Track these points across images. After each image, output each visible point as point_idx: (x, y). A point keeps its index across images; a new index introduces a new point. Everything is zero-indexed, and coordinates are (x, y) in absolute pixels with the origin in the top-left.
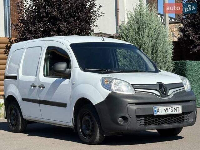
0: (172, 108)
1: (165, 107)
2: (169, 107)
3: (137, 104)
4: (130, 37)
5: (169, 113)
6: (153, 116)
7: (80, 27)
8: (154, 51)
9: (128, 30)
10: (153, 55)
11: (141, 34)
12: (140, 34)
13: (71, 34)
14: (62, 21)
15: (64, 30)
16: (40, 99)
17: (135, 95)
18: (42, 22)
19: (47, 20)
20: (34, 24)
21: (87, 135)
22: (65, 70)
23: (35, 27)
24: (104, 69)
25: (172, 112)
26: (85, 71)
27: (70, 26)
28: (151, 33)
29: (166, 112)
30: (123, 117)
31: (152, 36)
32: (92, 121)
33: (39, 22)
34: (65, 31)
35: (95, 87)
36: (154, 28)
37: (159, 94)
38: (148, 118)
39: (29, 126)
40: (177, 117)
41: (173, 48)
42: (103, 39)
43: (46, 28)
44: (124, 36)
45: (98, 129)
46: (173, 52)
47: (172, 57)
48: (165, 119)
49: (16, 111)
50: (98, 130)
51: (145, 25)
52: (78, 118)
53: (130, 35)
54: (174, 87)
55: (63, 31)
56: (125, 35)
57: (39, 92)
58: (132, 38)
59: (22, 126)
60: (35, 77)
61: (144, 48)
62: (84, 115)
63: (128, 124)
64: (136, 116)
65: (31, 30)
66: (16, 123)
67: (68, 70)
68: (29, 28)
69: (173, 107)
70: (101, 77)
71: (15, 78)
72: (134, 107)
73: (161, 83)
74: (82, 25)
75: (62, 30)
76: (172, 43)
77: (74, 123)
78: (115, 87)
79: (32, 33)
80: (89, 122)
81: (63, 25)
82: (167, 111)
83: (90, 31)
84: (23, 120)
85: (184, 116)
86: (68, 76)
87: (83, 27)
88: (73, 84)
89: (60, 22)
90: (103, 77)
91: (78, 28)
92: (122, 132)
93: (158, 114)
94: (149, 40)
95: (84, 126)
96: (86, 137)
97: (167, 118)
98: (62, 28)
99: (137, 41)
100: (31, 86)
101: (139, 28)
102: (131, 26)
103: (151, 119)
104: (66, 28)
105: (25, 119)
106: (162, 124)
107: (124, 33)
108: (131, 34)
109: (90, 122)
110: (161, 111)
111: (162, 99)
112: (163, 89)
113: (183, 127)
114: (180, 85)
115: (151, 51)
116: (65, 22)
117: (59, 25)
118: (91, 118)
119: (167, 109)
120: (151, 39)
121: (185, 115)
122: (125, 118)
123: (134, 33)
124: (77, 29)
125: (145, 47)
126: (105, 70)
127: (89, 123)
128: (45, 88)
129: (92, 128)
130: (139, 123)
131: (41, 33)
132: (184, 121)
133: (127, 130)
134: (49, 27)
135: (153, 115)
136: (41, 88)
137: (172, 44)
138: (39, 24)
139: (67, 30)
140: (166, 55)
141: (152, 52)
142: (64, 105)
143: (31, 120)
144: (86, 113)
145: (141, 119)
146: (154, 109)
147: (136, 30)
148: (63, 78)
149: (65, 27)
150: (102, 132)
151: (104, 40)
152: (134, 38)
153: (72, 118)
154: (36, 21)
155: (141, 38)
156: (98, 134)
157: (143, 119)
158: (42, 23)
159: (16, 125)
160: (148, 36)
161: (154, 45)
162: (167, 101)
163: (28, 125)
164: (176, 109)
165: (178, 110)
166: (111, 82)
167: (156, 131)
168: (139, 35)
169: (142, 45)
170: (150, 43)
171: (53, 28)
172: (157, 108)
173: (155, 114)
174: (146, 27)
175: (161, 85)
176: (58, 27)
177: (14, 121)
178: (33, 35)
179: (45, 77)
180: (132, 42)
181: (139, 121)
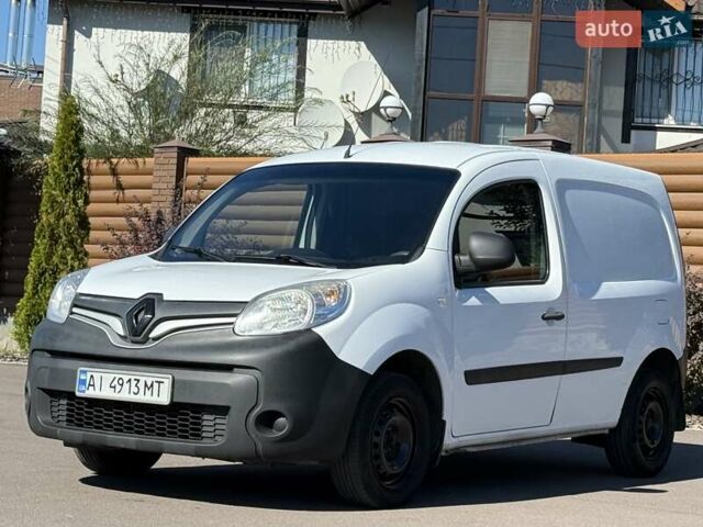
0: (138, 381)
25: (135, 394)
82: (118, 388)
93: (91, 393)
172: (89, 375)
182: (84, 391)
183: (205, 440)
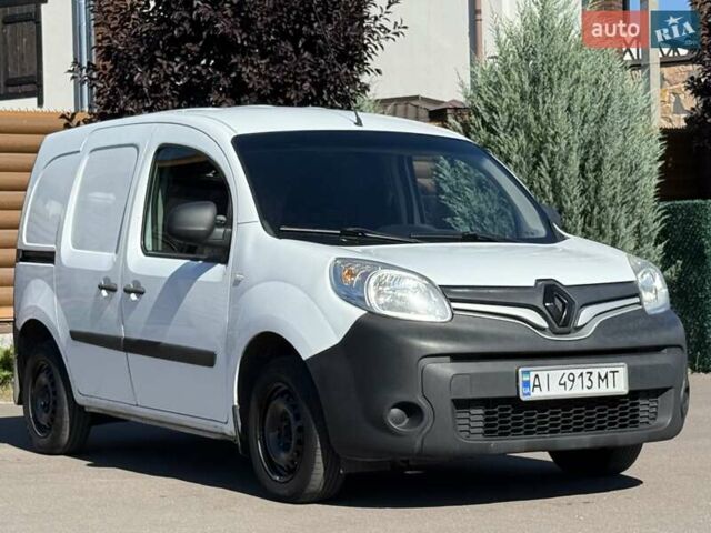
0: (591, 373)
1: (563, 371)
2: (579, 371)
3: (456, 357)
4: (503, 113)
5: (578, 391)
6: (515, 402)
7: (315, 74)
8: (591, 164)
9: (498, 86)
10: (587, 179)
11: (544, 102)
12: (538, 103)
13: (281, 101)
14: (251, 54)
15: (257, 87)
16: (128, 336)
17: (451, 325)
18: (179, 55)
19: (198, 49)
20: (149, 63)
21: (281, 467)
22: (210, 231)
23: (153, 76)
24: (351, 229)
26: (280, 234)
27: (277, 72)
28: (581, 98)
29: (568, 388)
30: (403, 406)
31: (582, 108)
32: (297, 417)
33: (170, 57)
34: (260, 90)
35: (310, 292)
36: (594, 80)
37: (544, 324)
38: (501, 410)
39: (97, 431)
40: (610, 407)
41: (661, 153)
42: (358, 119)
43: (194, 80)
44: (481, 109)
45: (319, 445)
46: (660, 168)
47: (658, 186)
48: (563, 416)
49: (51, 377)
50: (319, 452)
51: (560, 70)
52: (253, 405)
53: (504, 105)
54: (601, 298)
55: (252, 89)
56: (486, 105)
57: (125, 311)
58: (510, 116)
59: (70, 433)
60: (113, 254)
61: (553, 154)
62: (272, 394)
63: (423, 429)
64: (453, 400)
65: (142, 86)
66: (53, 420)
67: (219, 231)
68: (132, 76)
69: (595, 371)
70: (333, 259)
71: (48, 257)
72: (447, 369)
73: (552, 283)
74: (322, 67)
75: (251, 86)
76: (660, 136)
77: (240, 424)
78: (379, 293)
79: (144, 97)
80: (290, 423)
81: (255, 67)
82: (569, 384)
83: (352, 91)
84: (77, 409)
85: (638, 404)
86: (220, 253)
87: (327, 75)
88: (237, 283)
89: (243, 57)
90: (337, 259)
91: (310, 80)
92: (405, 458)
93: (536, 395)
94: (573, 123)
95: (272, 436)
96: (280, 475)
97: (571, 411)
98: (249, 78)
99: (528, 128)
100: (101, 288)
101: (535, 81)
102: (508, 74)
103: (509, 412)
104: (265, 77)
105: (82, 407)
106: (551, 432)
107: (482, 98)
108: (507, 100)
109: (293, 422)
110: (549, 383)
111: (552, 340)
112: (560, 306)
113: (645, 445)
114: (628, 290)
115: (578, 163)
116: (262, 59)
117: (240, 66)
118: (294, 407)
119: (571, 377)
120: (578, 120)
121: (641, 402)
122: (412, 410)
123: (517, 96)
124: (304, 81)
125: (556, 150)
126: (355, 234)
127: (288, 428)
128: (145, 295)
129: (300, 442)
130: (467, 427)
131: (174, 95)
132: (637, 422)
133: (420, 453)
134: (204, 73)
135: (518, 397)
136: (133, 296)
137: (660, 139)
138: (168, 66)
139: (269, 87)
140: (634, 177)
141: (582, 167)
142: (206, 359)
143: (101, 412)
144: (281, 390)
145: (473, 411)
146: (522, 378)
147: (526, 85)
148: (205, 260)
149: (260, 74)
150: (332, 460)
151: (359, 123)
152: (517, 118)
153: (234, 407)
154: (157, 53)
155: (544, 118)
156: (317, 465)
157: (481, 411)
158: (177, 59)
159: (51, 427)
160: (569, 109)
161: (591, 142)
162: (572, 347)
163: (94, 428)
164: (606, 377)
165: (613, 380)
166: (365, 276)
167: (545, 456)
168: (535, 104)
169: (548, 142)
170: (573, 134)
171: (218, 78)
172: (533, 374)
173: (525, 395)
174: (563, 77)
175: (551, 290)
176: (233, 75)
177: (47, 412)
178: (147, 105)
179: (146, 255)
180: (509, 130)
181: (467, 421)
182: (529, 394)
183: (641, 426)
